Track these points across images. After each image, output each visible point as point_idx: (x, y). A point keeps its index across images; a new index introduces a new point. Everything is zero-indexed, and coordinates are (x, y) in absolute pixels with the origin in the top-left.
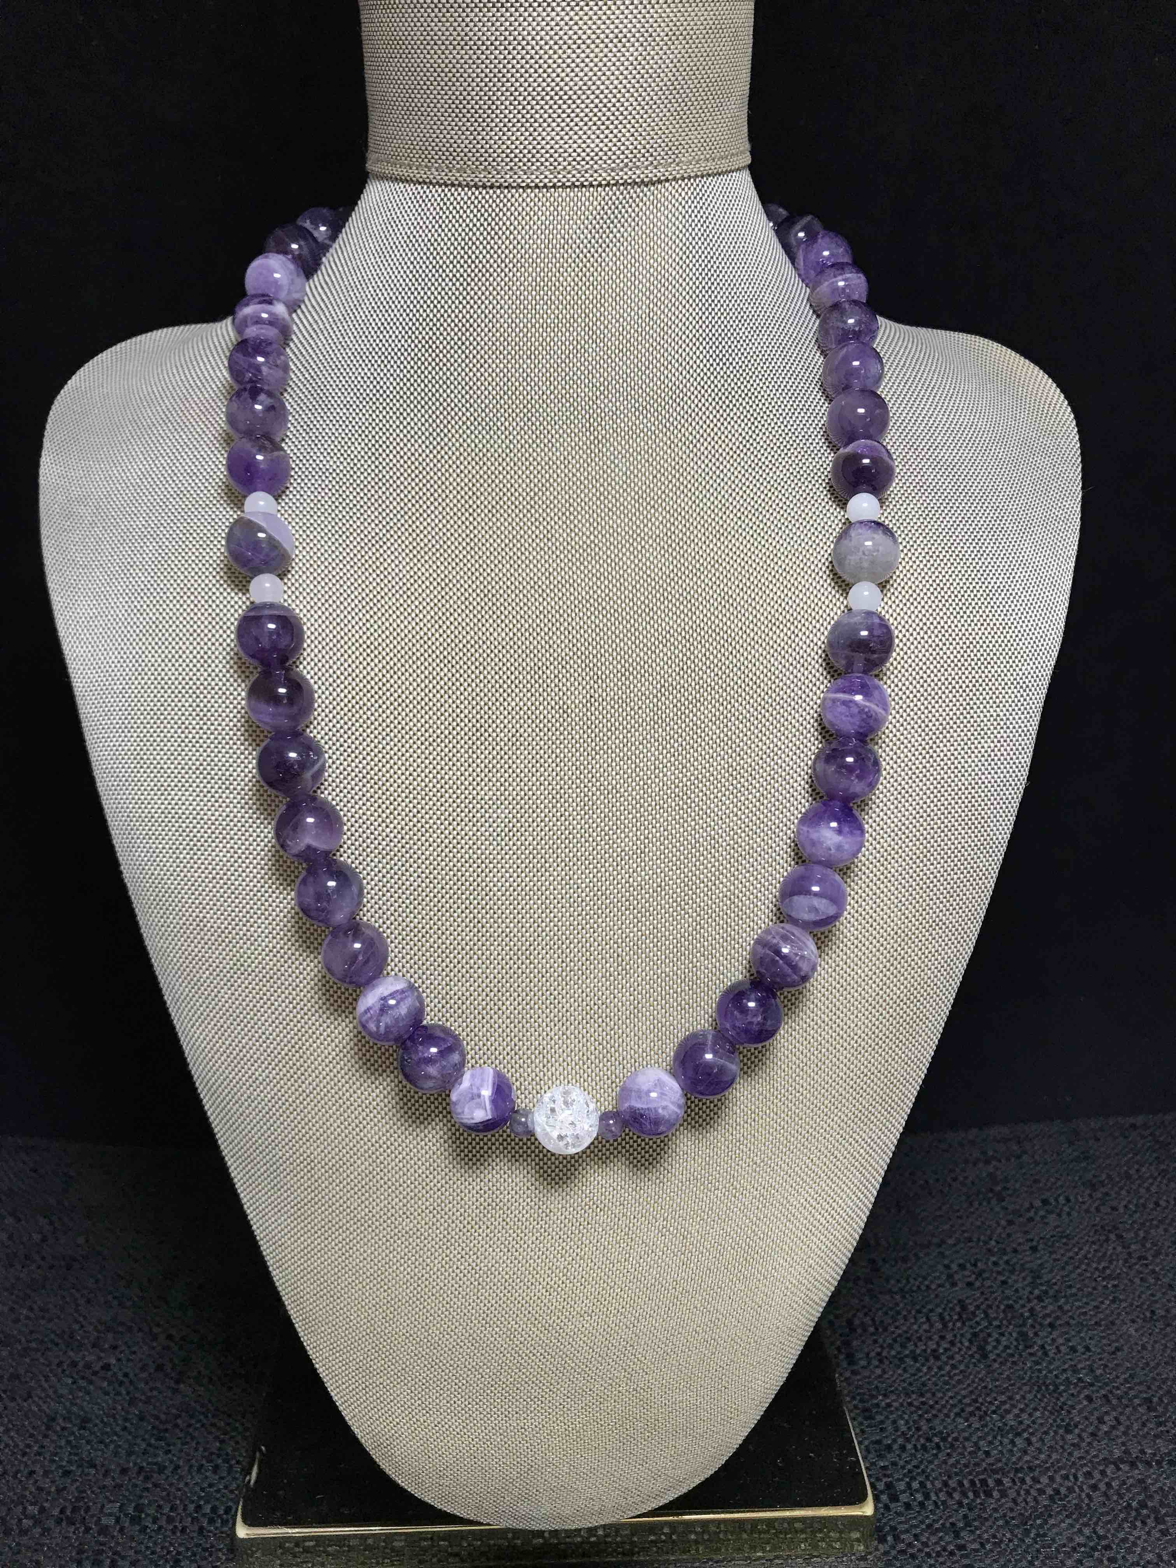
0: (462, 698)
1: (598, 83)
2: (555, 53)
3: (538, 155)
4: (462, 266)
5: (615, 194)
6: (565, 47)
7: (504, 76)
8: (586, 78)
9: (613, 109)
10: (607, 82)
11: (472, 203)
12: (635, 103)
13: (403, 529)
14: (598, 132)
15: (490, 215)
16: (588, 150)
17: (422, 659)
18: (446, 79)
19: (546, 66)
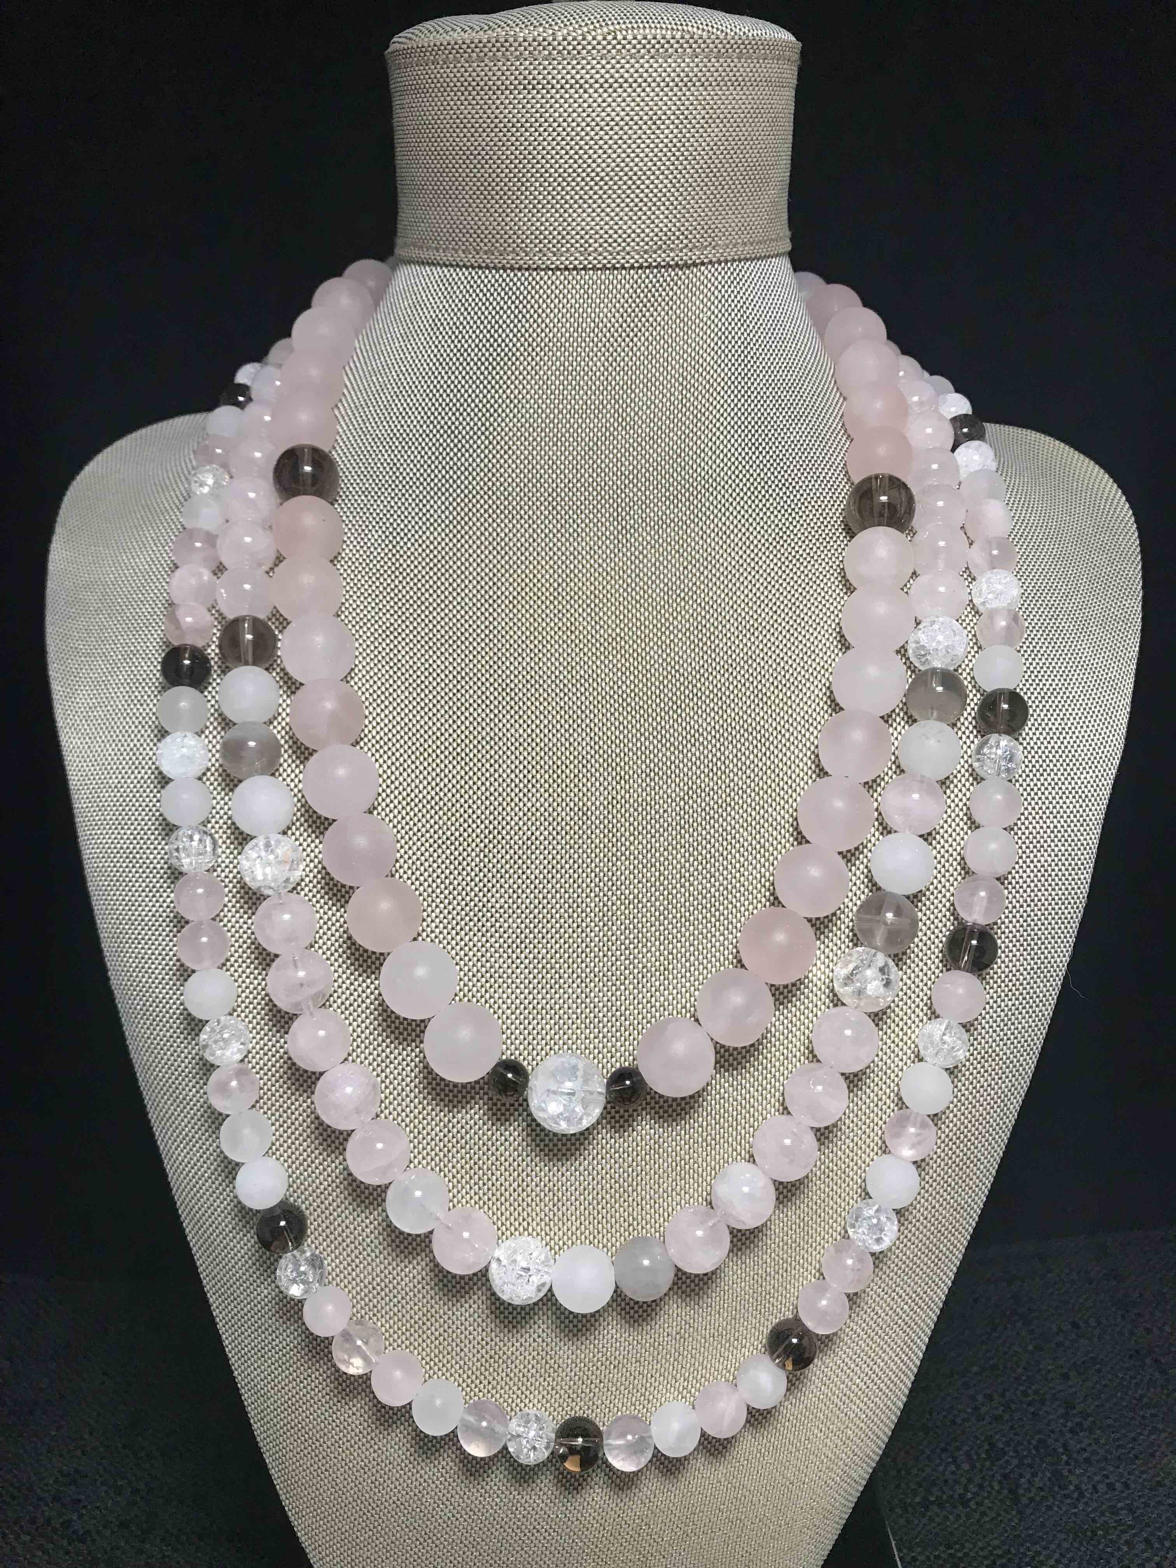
0: (475, 797)
1: (632, 164)
2: (587, 134)
3: (569, 237)
4: (487, 350)
5: (648, 277)
6: (598, 128)
7: (534, 158)
8: (619, 160)
9: (646, 191)
10: (641, 164)
11: (500, 285)
12: (669, 185)
13: (419, 620)
14: (631, 214)
15: (517, 298)
16: (620, 232)
17: (434, 756)
18: (475, 161)
19: (577, 147)
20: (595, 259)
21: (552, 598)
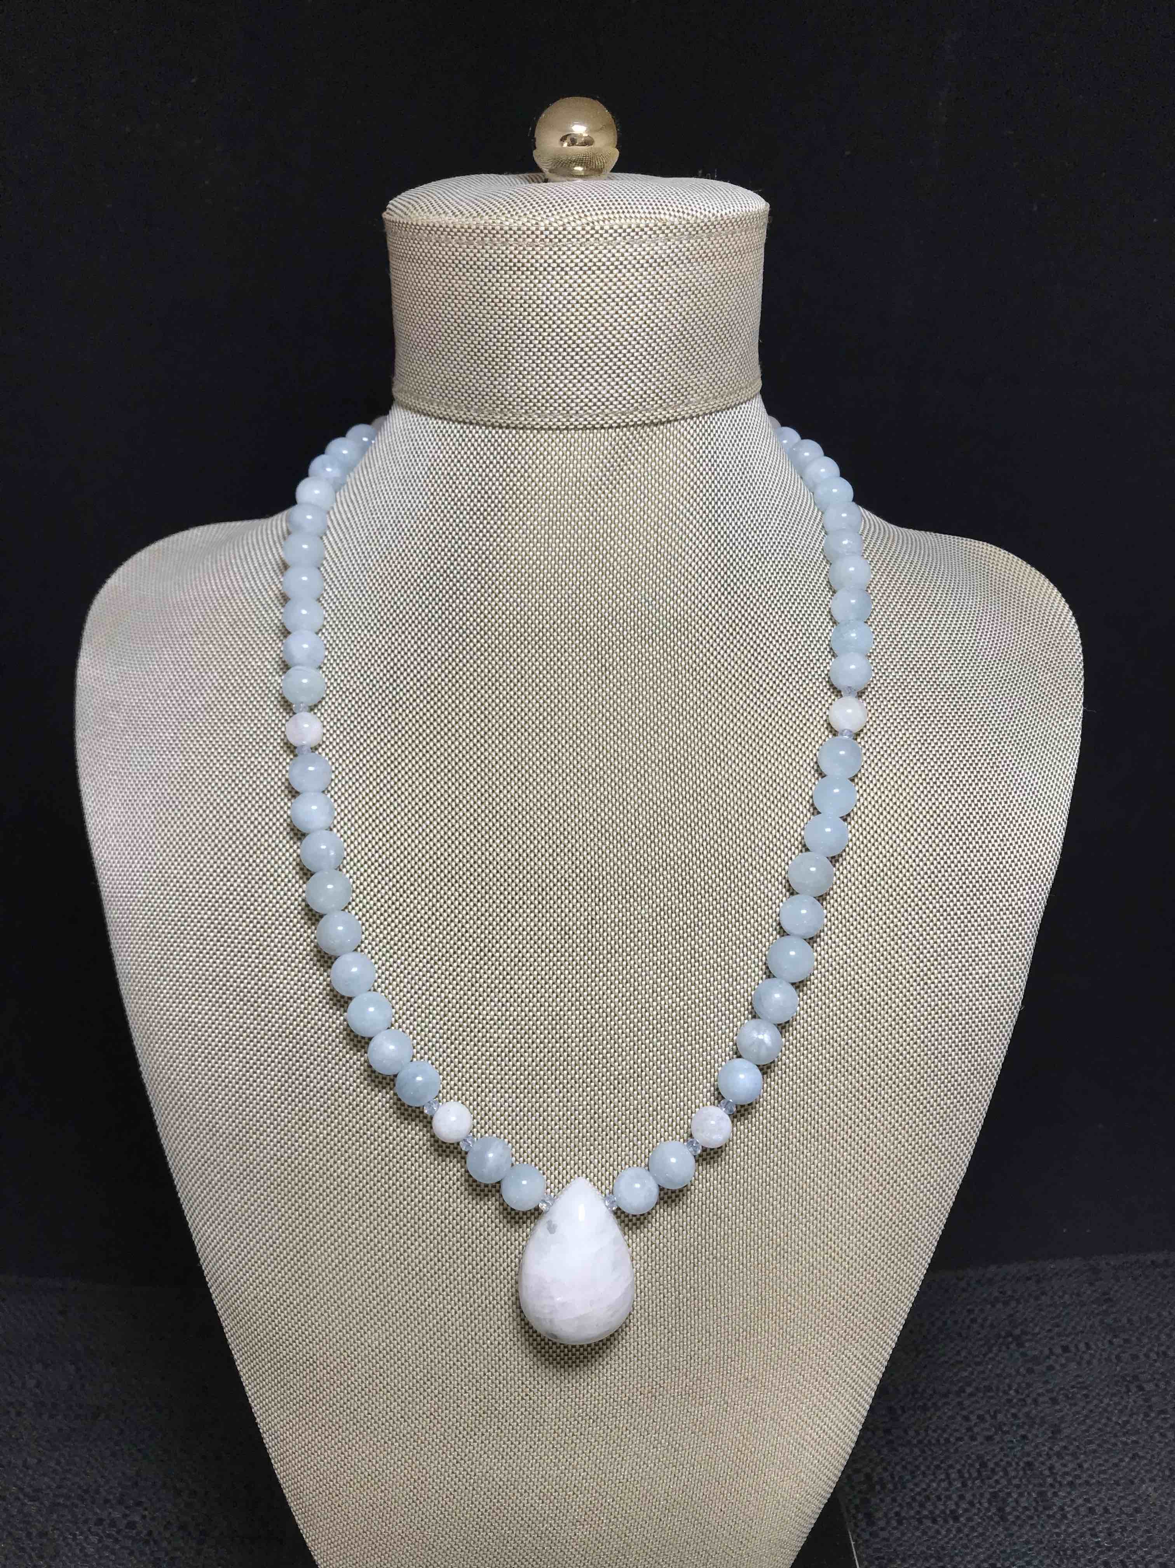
0: (468, 917)
1: (610, 336)
3: (552, 401)
4: (472, 501)
9: (623, 359)
10: (618, 336)
11: (489, 441)
17: (431, 878)
20: (576, 420)
21: (538, 730)
